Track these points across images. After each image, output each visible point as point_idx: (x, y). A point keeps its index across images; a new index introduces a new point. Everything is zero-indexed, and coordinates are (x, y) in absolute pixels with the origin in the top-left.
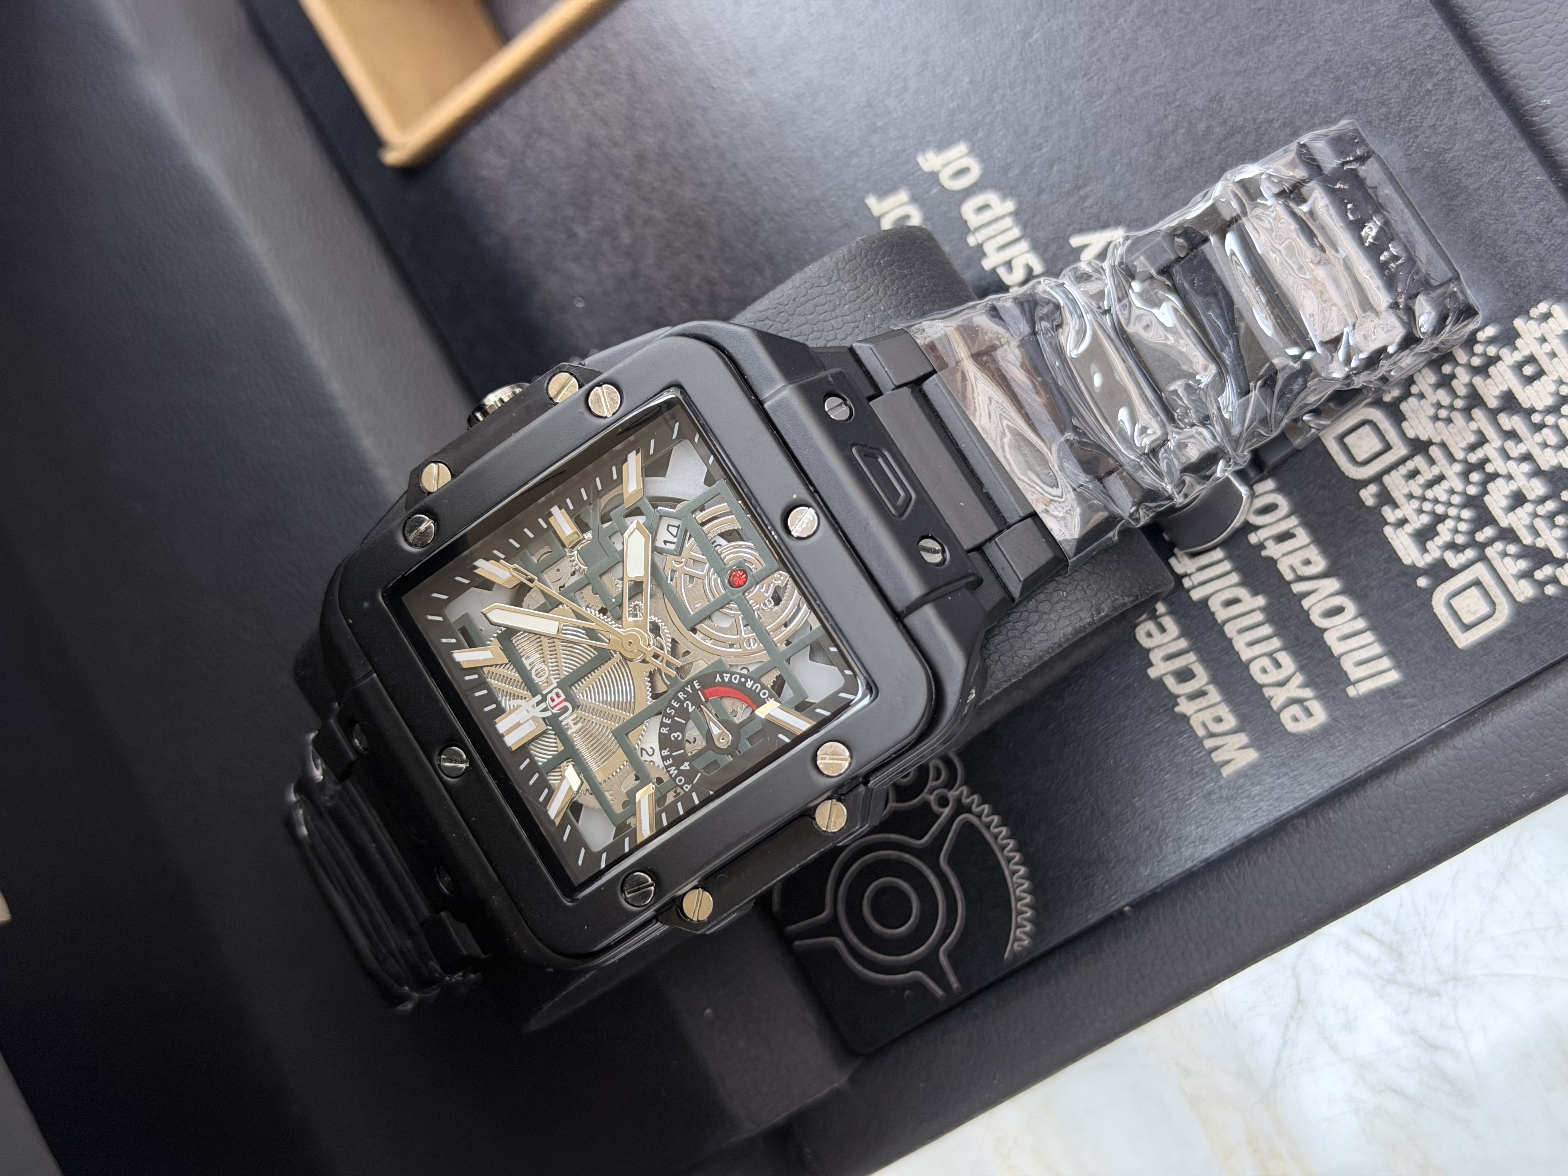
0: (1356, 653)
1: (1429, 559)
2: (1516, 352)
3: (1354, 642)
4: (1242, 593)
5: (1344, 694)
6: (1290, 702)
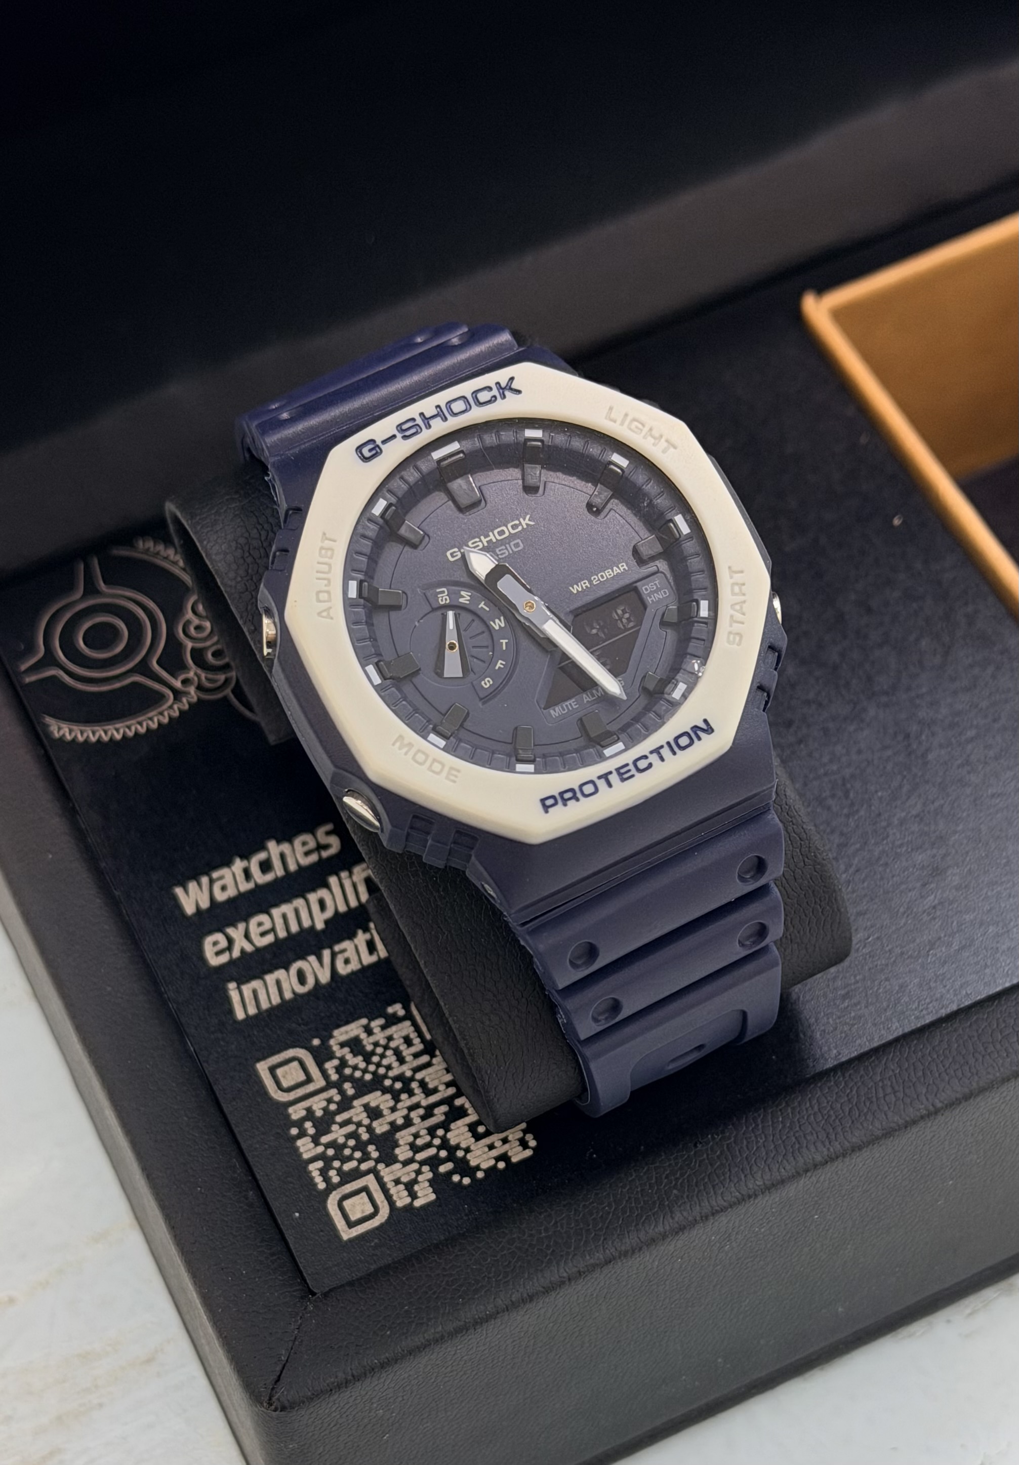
0: (264, 991)
1: (336, 1048)
3: (273, 990)
4: (329, 913)
5: (232, 979)
6: (230, 941)
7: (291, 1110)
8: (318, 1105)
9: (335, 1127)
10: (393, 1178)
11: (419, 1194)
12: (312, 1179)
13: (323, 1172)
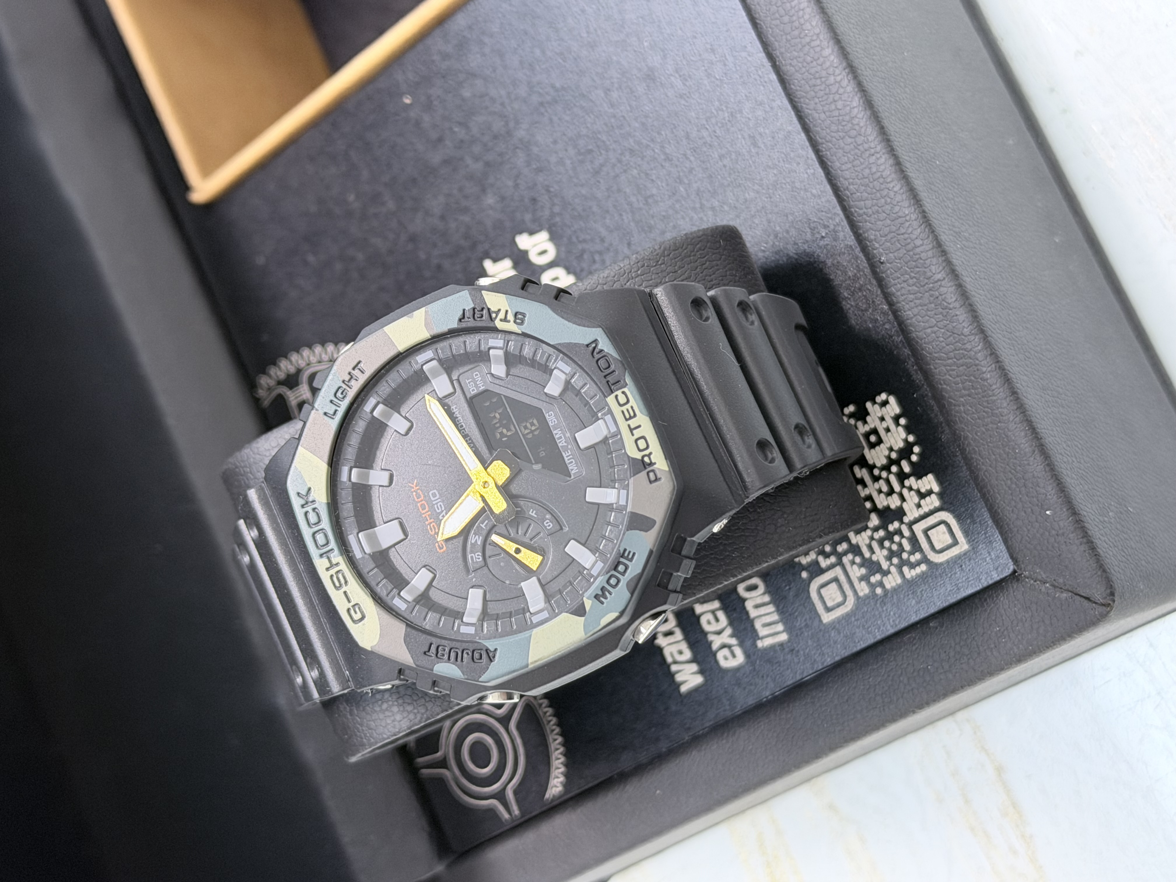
0: (763, 618)
1: (809, 559)
2: (866, 425)
3: (763, 610)
5: (755, 645)
6: (724, 646)
7: (861, 594)
8: (856, 572)
9: (874, 558)
10: (915, 508)
11: (928, 488)
12: (918, 576)
13: (912, 566)
